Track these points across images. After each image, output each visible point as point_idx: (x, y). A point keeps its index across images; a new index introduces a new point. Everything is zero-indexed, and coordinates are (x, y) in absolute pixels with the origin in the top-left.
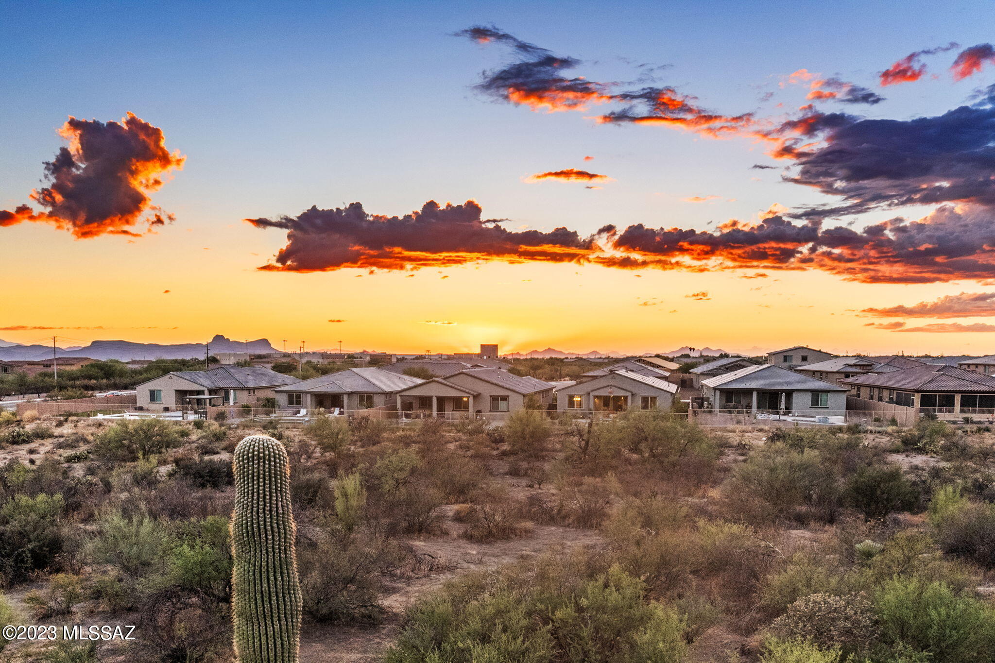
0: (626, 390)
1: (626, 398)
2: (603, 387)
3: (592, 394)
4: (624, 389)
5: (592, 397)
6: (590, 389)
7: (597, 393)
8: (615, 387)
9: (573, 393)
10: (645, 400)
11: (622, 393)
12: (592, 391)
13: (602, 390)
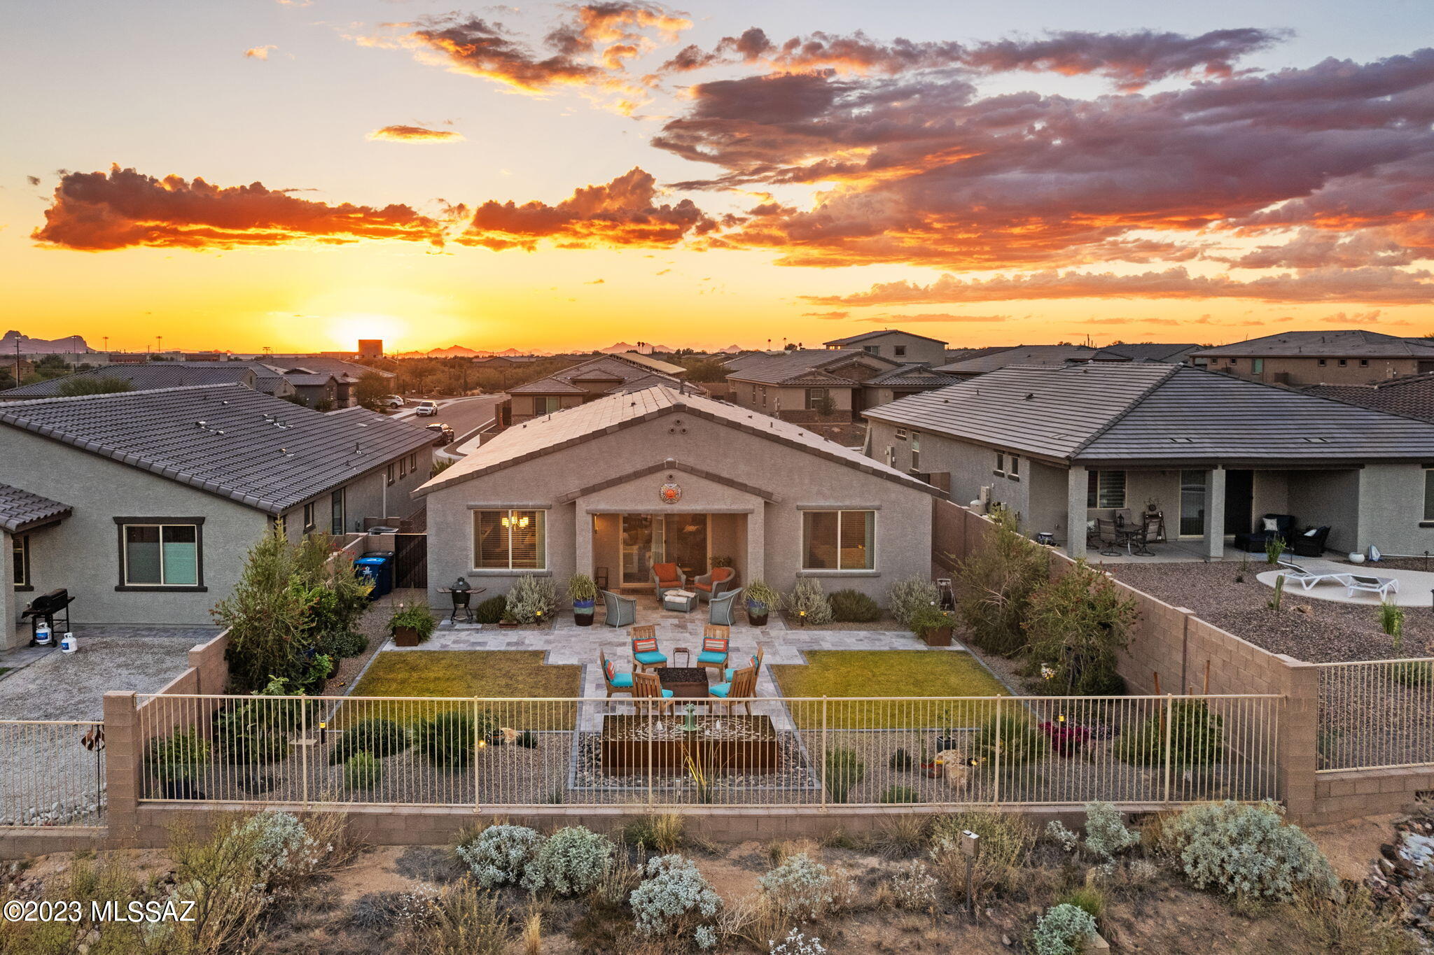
0: (743, 487)
1: (736, 521)
2: (637, 475)
3: (583, 506)
4: (729, 483)
5: (583, 521)
6: (573, 485)
7: (606, 502)
8: (692, 471)
9: (495, 502)
10: (819, 522)
11: (722, 501)
12: (586, 492)
13: (629, 488)
